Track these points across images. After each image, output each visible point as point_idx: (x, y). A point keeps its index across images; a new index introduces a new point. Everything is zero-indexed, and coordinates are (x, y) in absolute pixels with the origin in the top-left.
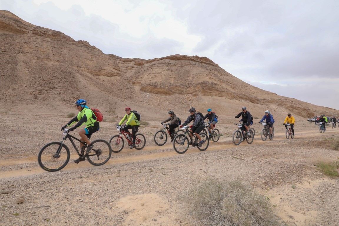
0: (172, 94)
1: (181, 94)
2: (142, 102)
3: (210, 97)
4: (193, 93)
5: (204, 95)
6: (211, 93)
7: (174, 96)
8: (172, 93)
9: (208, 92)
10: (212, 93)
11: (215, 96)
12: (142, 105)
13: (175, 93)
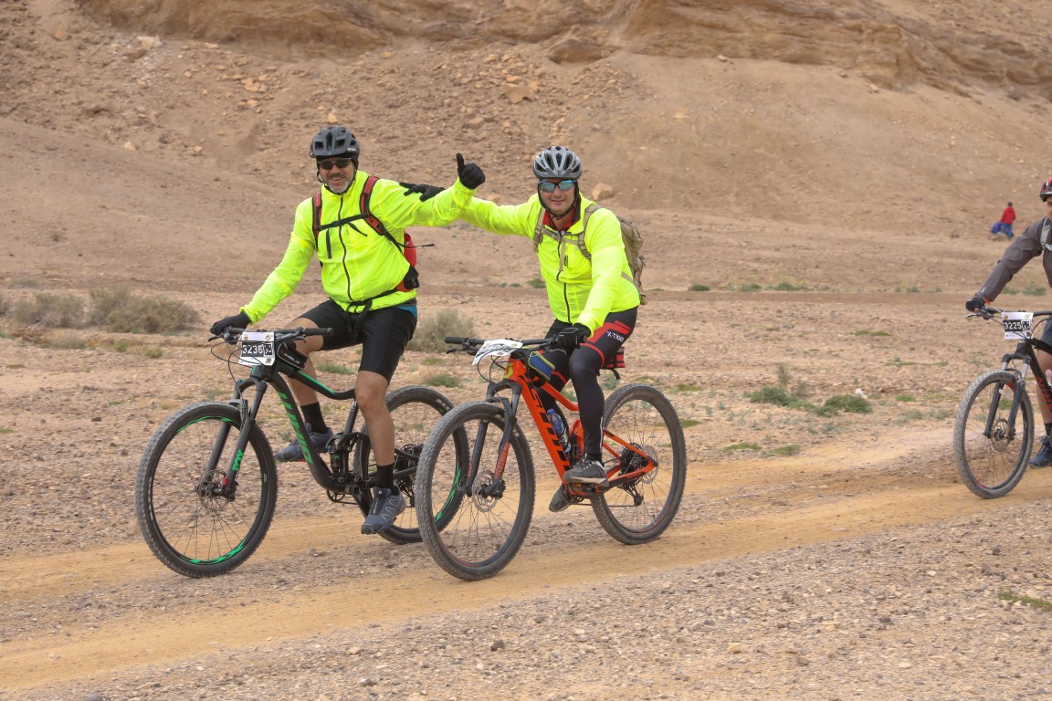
0: (372, 45)
1: (455, 42)
2: (102, 120)
3: (711, 64)
4: (558, 31)
5: (660, 49)
6: (722, 34)
7: (387, 65)
8: (365, 31)
9: (688, 23)
10: (724, 28)
11: (755, 56)
12: (101, 146)
13: (398, 33)
